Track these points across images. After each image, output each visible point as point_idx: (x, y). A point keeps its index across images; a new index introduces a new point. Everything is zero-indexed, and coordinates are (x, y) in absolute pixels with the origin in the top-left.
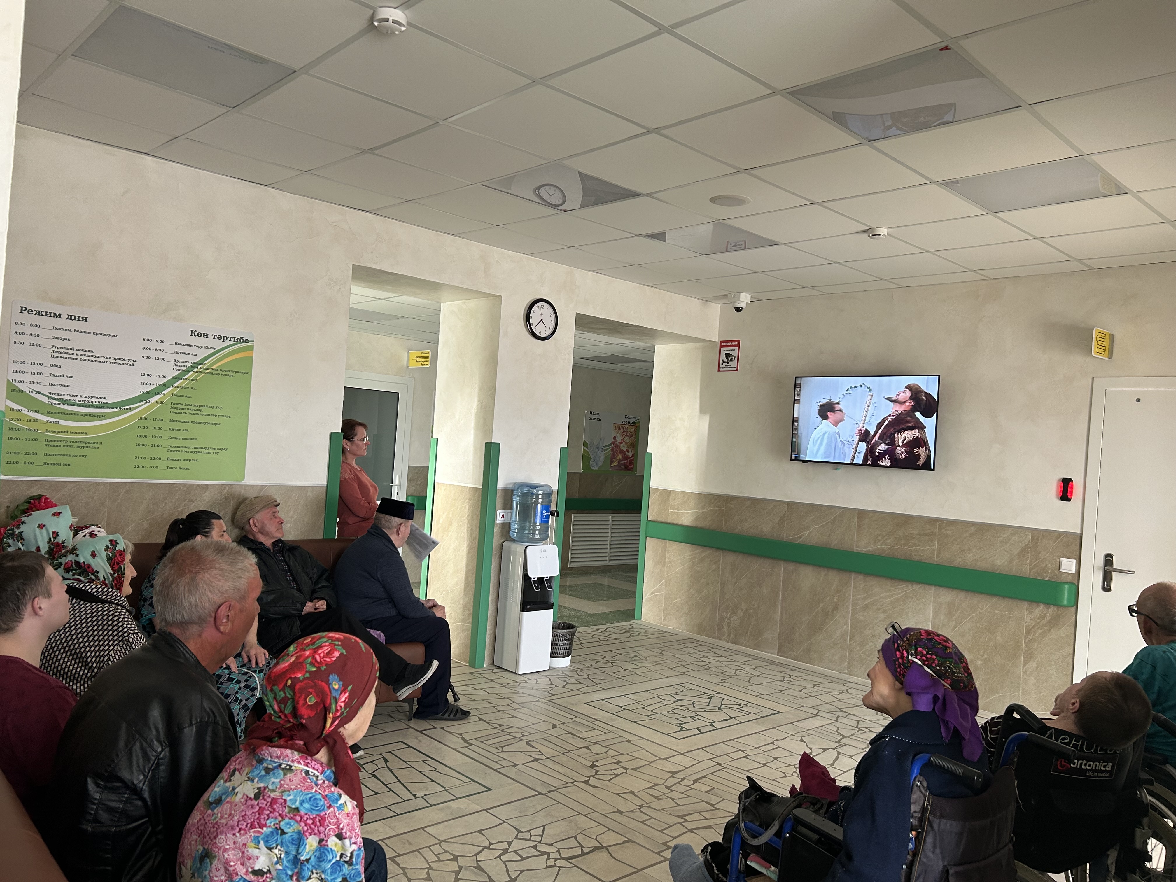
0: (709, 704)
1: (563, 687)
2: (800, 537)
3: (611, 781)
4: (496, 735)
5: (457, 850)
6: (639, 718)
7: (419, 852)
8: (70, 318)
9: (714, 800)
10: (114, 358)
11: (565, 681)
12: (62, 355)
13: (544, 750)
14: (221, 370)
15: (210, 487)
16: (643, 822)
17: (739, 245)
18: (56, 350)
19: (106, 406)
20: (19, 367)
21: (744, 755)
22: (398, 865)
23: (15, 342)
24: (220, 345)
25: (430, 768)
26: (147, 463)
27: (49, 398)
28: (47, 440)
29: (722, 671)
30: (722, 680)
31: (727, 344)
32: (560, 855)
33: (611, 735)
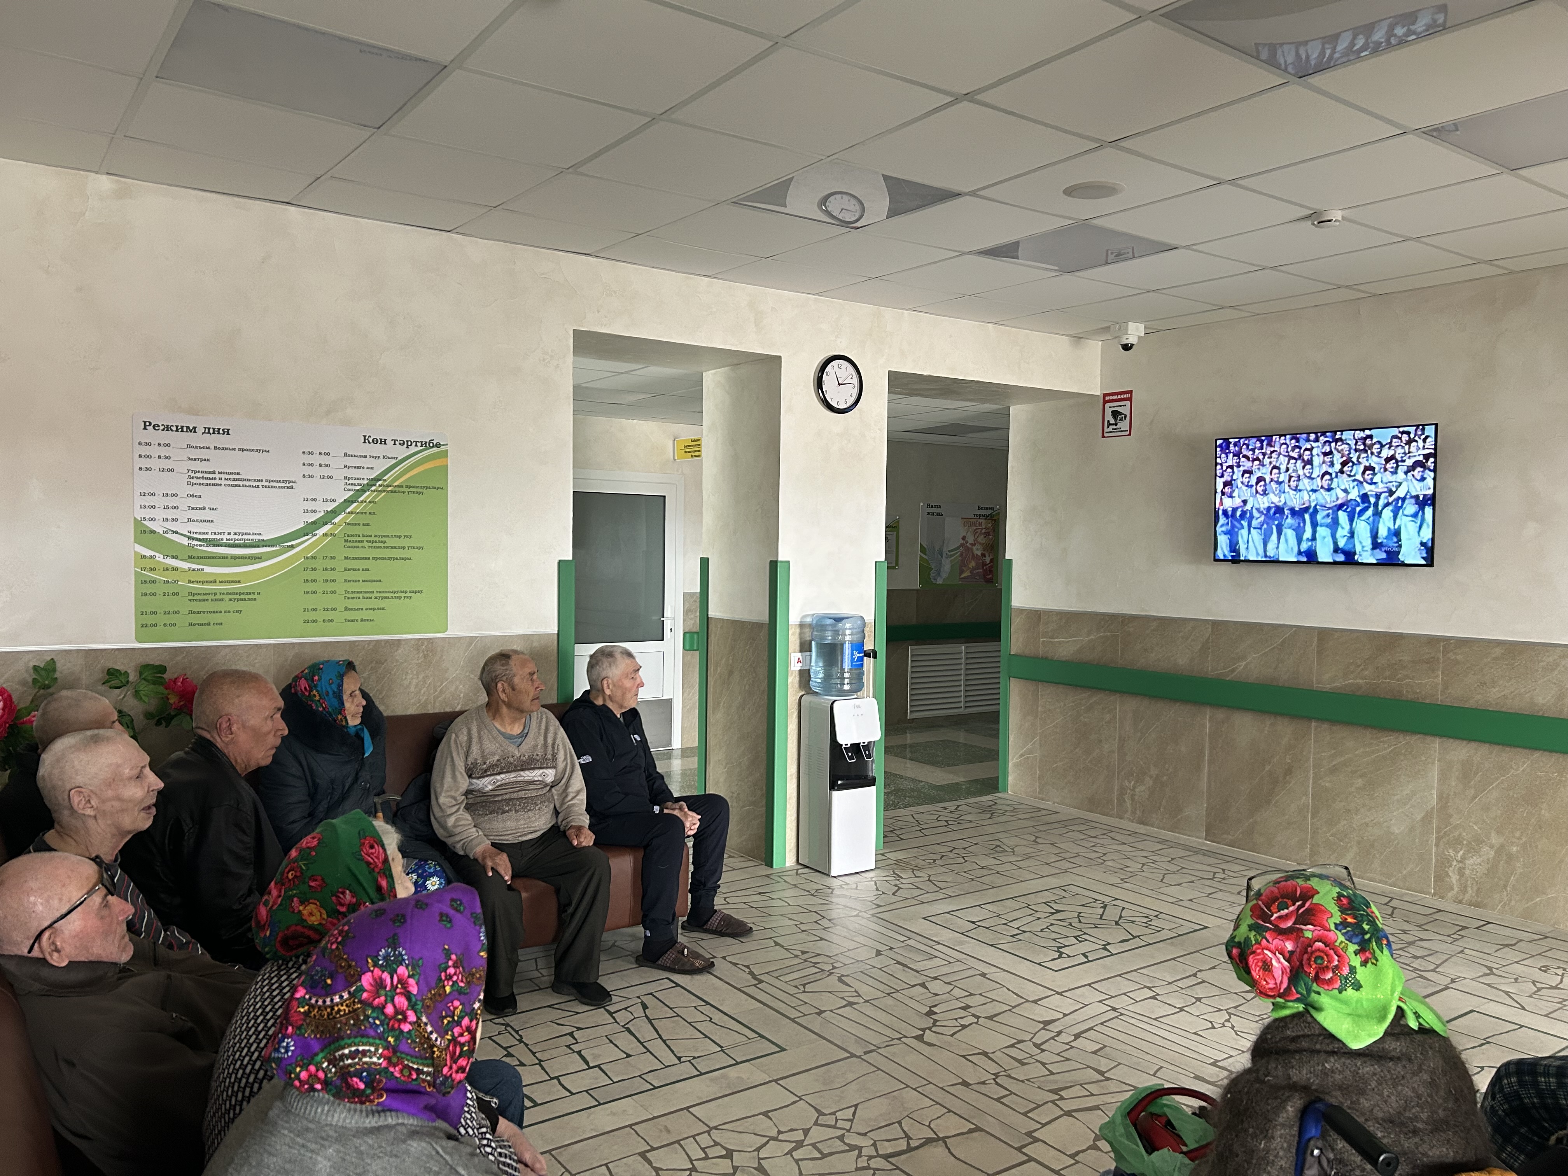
0: (1102, 916)
1: (893, 894)
2: (1233, 671)
3: (955, 1036)
4: (797, 967)
5: (730, 1141)
6: (1000, 939)
7: (681, 1146)
8: (207, 431)
9: (1104, 1064)
10: (267, 481)
11: (896, 886)
12: (201, 481)
13: (864, 989)
14: (407, 487)
15: (403, 643)
16: (998, 1100)
17: (1125, 253)
18: (192, 475)
19: (261, 544)
20: (149, 500)
21: (1152, 994)
22: (650, 1163)
23: (140, 469)
24: (402, 452)
25: (703, 1018)
26: (320, 616)
27: (189, 538)
28: (190, 594)
29: (1122, 867)
30: (1122, 880)
31: (1113, 397)
32: (877, 1151)
33: (957, 967)
